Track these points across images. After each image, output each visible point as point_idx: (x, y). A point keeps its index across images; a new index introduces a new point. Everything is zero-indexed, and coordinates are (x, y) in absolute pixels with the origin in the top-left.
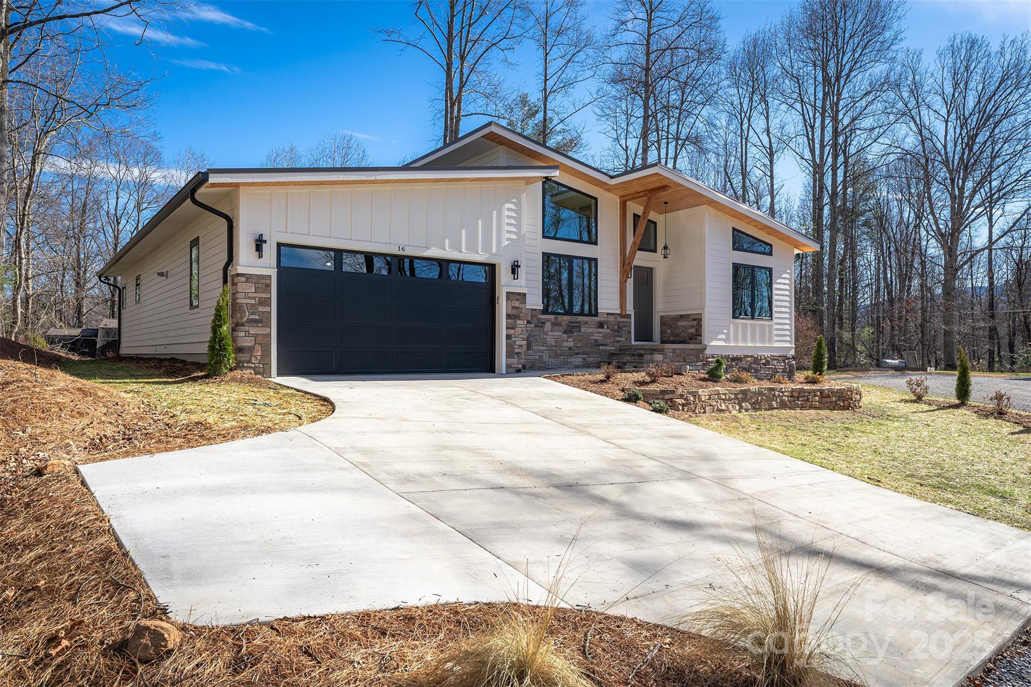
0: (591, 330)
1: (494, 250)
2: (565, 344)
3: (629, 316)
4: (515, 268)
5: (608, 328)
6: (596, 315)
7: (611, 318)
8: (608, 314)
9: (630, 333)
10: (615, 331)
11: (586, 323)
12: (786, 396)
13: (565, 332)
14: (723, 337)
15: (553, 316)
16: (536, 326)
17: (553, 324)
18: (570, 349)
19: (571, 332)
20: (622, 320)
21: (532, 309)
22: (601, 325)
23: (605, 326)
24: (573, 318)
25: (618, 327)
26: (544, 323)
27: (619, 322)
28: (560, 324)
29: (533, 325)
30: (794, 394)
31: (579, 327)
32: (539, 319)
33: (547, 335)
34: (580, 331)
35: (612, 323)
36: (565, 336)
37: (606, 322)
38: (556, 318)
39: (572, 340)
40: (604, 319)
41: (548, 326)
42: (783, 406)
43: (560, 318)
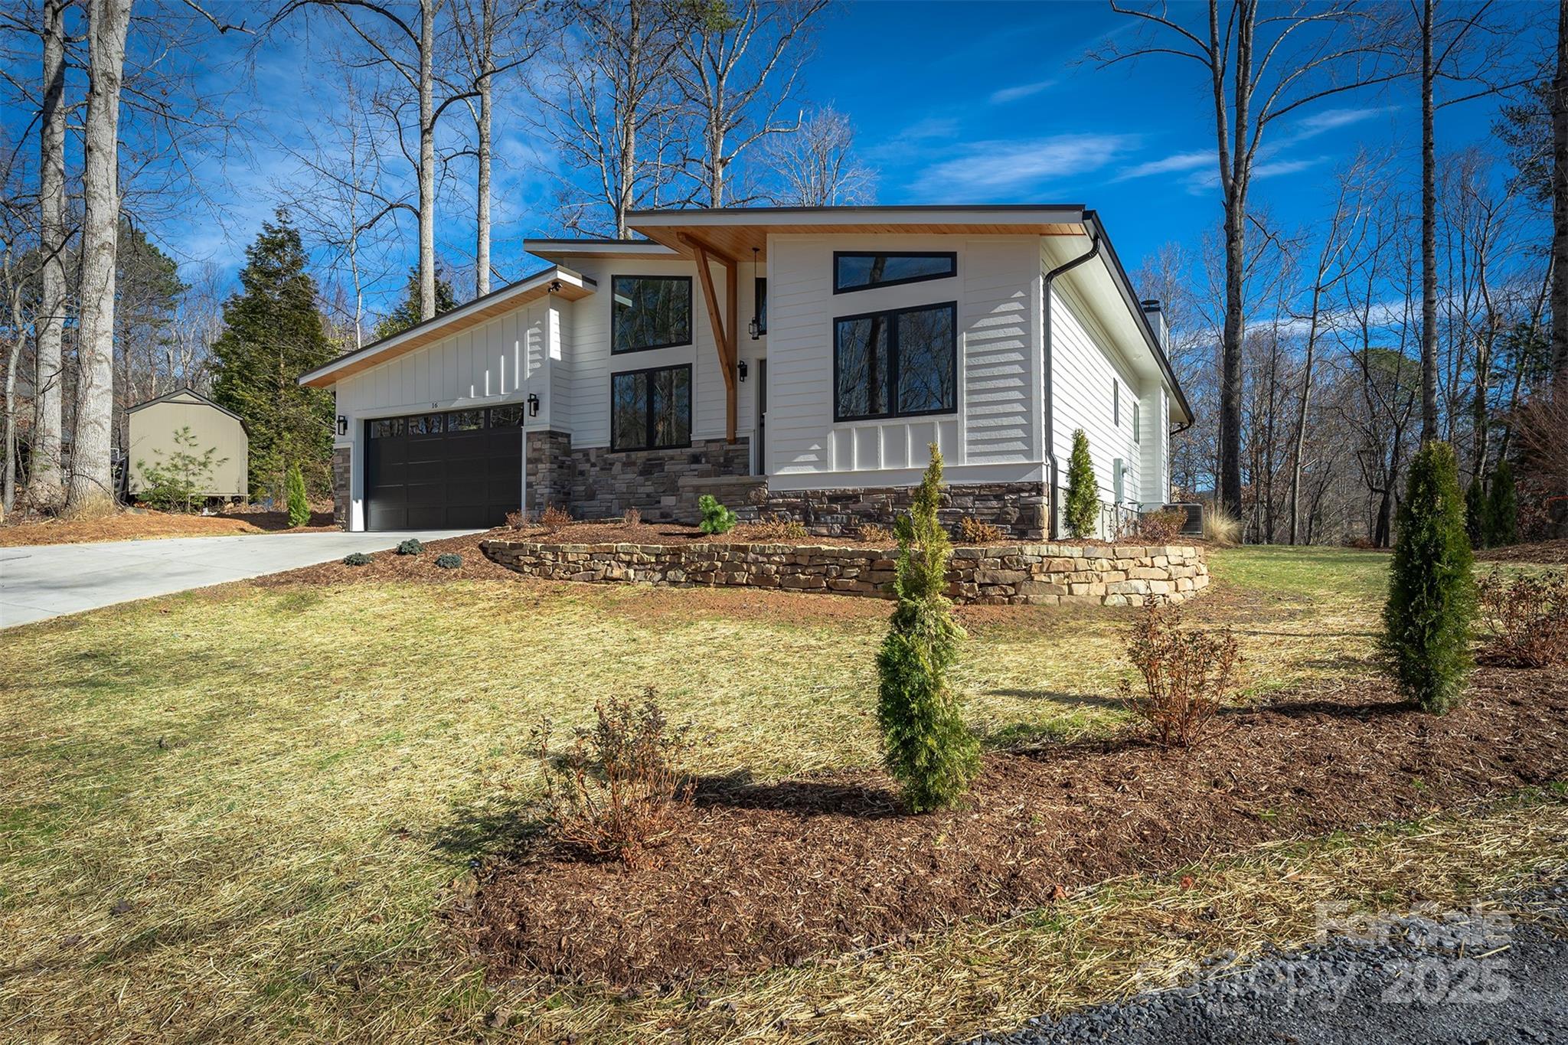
0: (679, 467)
1: (517, 387)
2: (641, 490)
3: (746, 440)
4: (535, 402)
5: (707, 462)
6: (689, 444)
7: (713, 447)
8: (708, 441)
9: (747, 466)
10: (719, 465)
11: (672, 458)
12: (774, 562)
13: (641, 474)
14: (813, 458)
15: (624, 454)
16: (602, 469)
17: (625, 464)
18: (648, 495)
19: (651, 473)
20: (732, 447)
21: (598, 449)
22: (695, 459)
23: (703, 460)
24: (653, 454)
25: (725, 460)
26: (612, 464)
27: (728, 451)
28: (634, 464)
29: (598, 469)
30: (799, 560)
31: (662, 465)
32: (605, 460)
33: (615, 479)
34: (663, 471)
35: (715, 454)
36: (641, 479)
37: (705, 454)
38: (628, 457)
39: (650, 483)
40: (702, 450)
41: (617, 467)
42: (762, 581)
43: (633, 455)
